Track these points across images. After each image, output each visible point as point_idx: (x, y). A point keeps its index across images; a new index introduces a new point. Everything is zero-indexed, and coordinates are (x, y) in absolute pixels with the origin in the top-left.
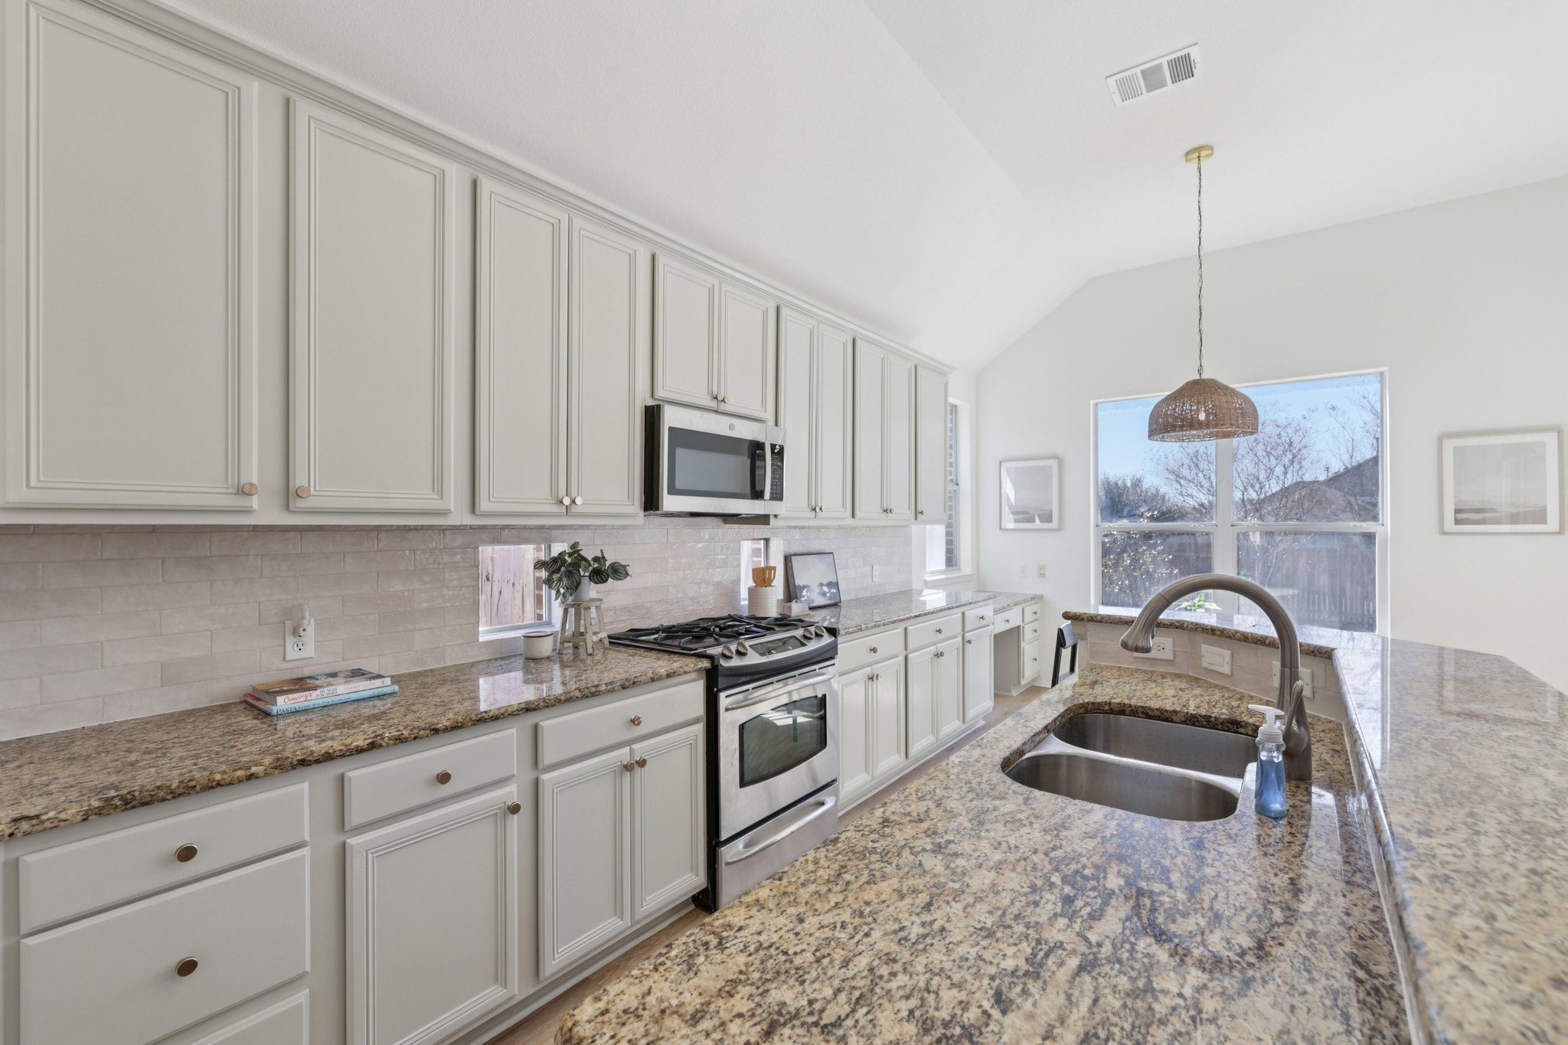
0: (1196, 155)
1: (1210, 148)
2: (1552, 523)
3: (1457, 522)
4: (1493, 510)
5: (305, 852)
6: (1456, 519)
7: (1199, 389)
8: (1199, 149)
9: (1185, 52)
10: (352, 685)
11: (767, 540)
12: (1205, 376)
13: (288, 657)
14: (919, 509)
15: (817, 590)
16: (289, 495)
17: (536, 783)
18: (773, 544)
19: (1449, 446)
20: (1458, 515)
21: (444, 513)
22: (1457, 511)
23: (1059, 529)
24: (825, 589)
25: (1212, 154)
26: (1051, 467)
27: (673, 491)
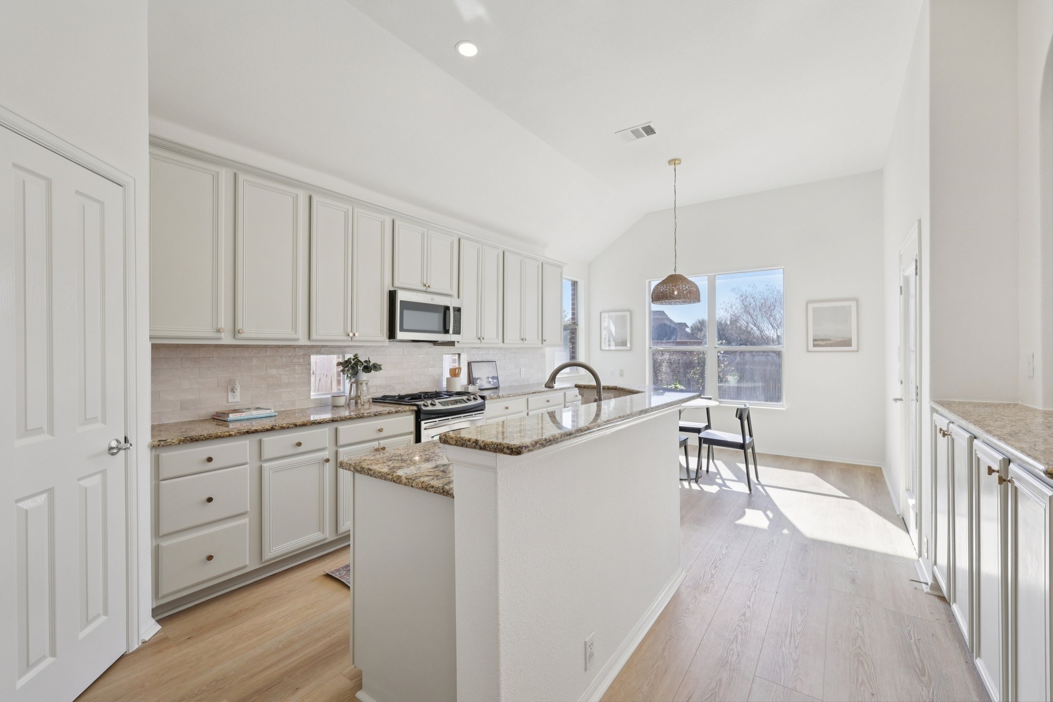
0: (674, 162)
1: (680, 160)
2: (854, 347)
3: (815, 346)
4: (829, 340)
5: (247, 466)
6: (814, 344)
7: (674, 279)
8: (674, 160)
9: (648, 124)
10: (257, 412)
11: (459, 355)
12: (677, 273)
13: (230, 401)
14: (544, 338)
15: (486, 380)
16: (235, 332)
17: (337, 452)
18: (462, 356)
19: (811, 306)
20: (814, 342)
21: (297, 340)
22: (814, 340)
23: (631, 349)
24: (490, 380)
25: (680, 163)
26: (626, 316)
27: (402, 330)
